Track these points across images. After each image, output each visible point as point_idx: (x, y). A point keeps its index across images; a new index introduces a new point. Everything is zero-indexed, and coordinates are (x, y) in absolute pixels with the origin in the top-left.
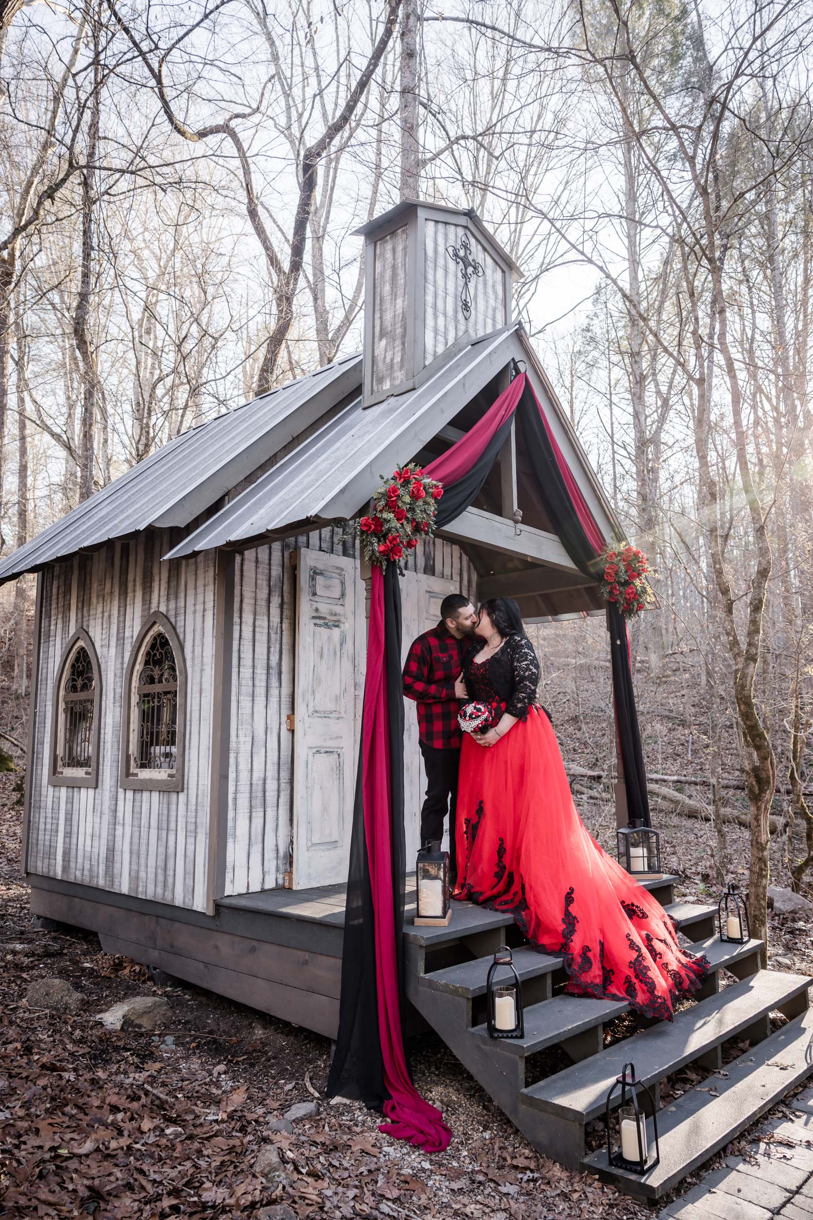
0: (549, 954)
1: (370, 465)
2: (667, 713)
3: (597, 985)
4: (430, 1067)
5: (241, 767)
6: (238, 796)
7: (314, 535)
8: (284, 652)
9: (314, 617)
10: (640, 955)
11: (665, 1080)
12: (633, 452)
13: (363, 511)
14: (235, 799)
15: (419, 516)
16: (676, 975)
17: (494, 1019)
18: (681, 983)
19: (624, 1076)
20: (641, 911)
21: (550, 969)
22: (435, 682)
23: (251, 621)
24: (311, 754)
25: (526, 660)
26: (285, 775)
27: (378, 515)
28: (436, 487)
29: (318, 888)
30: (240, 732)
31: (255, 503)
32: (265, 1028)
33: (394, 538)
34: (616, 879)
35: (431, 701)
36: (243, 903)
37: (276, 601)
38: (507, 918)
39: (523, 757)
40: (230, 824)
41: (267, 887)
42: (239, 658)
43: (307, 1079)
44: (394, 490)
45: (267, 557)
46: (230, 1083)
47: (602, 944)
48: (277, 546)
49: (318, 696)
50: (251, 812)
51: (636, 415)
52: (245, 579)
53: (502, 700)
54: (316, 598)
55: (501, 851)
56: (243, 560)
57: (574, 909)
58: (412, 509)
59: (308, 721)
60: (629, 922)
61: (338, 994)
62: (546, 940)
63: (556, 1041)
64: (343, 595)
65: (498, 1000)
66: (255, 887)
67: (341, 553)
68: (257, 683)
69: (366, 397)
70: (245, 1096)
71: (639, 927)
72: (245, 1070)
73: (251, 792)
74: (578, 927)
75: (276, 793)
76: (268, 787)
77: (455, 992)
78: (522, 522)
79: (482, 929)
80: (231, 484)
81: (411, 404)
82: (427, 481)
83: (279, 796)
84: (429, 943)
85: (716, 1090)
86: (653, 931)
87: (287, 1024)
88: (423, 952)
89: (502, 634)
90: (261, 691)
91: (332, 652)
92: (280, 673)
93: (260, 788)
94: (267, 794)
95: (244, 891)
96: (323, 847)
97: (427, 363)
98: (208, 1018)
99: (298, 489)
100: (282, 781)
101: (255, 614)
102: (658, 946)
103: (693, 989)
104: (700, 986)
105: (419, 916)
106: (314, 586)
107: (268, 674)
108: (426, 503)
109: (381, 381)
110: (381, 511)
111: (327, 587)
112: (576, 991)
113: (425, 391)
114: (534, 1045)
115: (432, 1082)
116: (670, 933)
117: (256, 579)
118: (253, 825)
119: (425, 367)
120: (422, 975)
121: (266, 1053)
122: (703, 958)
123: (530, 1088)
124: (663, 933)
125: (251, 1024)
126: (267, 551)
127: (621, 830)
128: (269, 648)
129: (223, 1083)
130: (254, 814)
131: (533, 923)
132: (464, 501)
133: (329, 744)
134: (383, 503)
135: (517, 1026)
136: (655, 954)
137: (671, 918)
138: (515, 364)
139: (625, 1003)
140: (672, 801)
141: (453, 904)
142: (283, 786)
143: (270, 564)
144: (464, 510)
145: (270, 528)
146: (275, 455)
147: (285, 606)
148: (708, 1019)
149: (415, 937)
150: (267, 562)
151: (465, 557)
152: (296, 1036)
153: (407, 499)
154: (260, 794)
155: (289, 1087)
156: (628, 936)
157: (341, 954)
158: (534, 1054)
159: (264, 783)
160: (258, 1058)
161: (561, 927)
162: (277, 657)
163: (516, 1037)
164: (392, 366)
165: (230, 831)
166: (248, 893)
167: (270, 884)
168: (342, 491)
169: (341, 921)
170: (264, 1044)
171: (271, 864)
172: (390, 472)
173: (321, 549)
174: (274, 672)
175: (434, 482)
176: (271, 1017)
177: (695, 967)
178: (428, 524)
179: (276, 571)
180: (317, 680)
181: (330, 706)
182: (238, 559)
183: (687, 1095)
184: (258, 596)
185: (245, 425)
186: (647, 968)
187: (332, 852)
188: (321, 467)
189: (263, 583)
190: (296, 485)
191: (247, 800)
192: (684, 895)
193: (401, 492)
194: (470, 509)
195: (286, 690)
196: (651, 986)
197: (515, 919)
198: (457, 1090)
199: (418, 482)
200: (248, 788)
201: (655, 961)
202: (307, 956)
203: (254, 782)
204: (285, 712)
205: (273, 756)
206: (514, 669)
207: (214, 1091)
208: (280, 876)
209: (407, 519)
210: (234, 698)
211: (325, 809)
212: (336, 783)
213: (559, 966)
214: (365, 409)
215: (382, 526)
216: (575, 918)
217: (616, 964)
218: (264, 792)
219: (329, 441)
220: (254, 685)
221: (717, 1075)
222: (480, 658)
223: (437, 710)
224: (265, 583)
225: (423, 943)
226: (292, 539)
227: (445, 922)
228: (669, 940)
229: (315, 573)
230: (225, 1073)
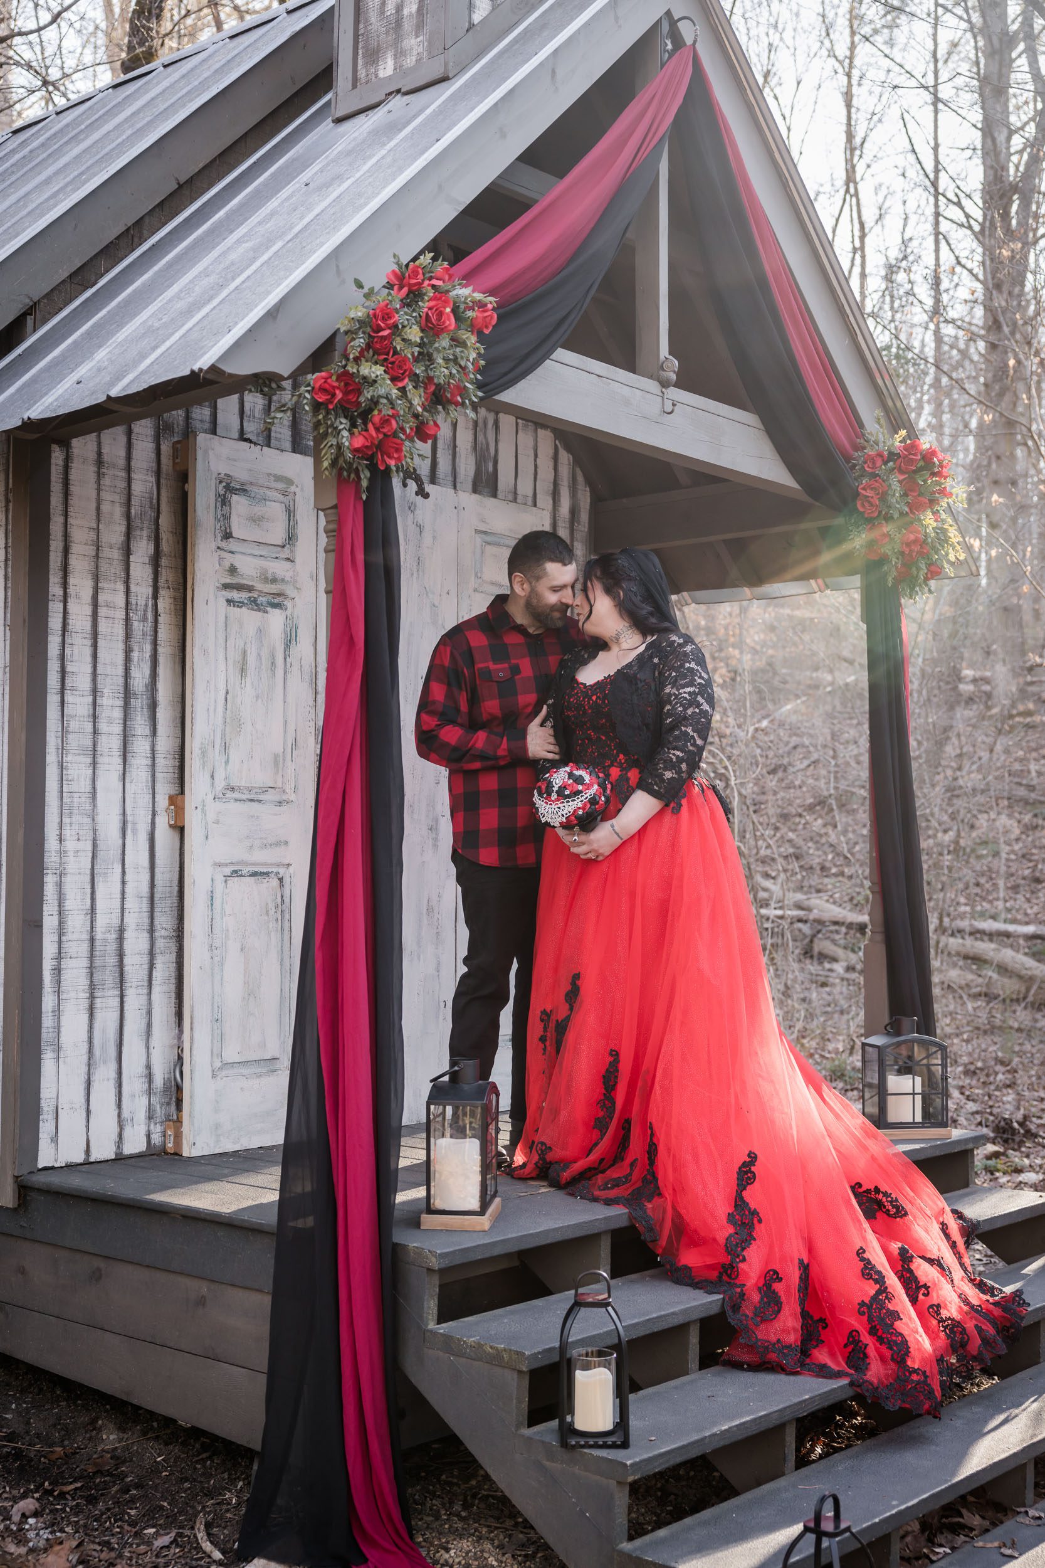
0: (696, 1285)
1: (336, 254)
2: (1022, 792)
3: (789, 1347)
4: (451, 1502)
5: (69, 905)
6: (65, 964)
7: (228, 406)
8: (161, 659)
9: (226, 586)
10: (883, 1290)
11: (916, 1526)
12: (978, 214)
13: (320, 357)
14: (58, 971)
15: (442, 372)
16: (954, 1328)
17: (572, 1411)
18: (963, 1345)
19: (818, 1518)
20: (894, 1202)
21: (696, 1316)
22: (483, 726)
23: (87, 593)
24: (219, 878)
25: (691, 684)
26: (164, 921)
27: (352, 369)
28: (481, 305)
29: (235, 1154)
30: (67, 832)
31: (88, 333)
32: (122, 1429)
33: (386, 421)
34: (845, 1138)
35: (477, 765)
36: (76, 1182)
37: (142, 550)
38: (614, 1214)
39: (667, 884)
40: (47, 1021)
41: (129, 1149)
42: (63, 673)
43: (200, 1526)
44: (386, 314)
45: (122, 453)
46: (46, 1534)
47: (805, 1268)
48: (144, 429)
49: (234, 755)
50: (92, 998)
51: (988, 129)
52: (74, 501)
53: (635, 763)
54: (232, 545)
55: (608, 1079)
56: (67, 459)
57: (754, 1196)
58: (425, 356)
59: (213, 808)
60: (866, 1225)
61: (263, 1364)
62: (691, 1258)
63: (694, 1453)
64: (291, 537)
65: (580, 1375)
66: (103, 1151)
67: (288, 445)
68: (103, 726)
69: (342, 96)
70: (74, 1558)
71: (885, 1234)
72: (77, 1509)
73: (92, 957)
74: (760, 1230)
75: (146, 959)
76: (128, 946)
77: (495, 1359)
78: (676, 385)
79: (559, 1237)
80: (39, 288)
81: (436, 114)
82: (463, 292)
83: (151, 966)
84: (445, 1263)
85: (1013, 1545)
86: (916, 1243)
87: (169, 1422)
88: (436, 1280)
89: (641, 625)
90: (110, 743)
91: (265, 661)
92: (153, 706)
93: (112, 948)
94: (127, 960)
95: (79, 1158)
96: (246, 1071)
97: (477, 18)
98: (7, 1410)
99: (180, 305)
100: (160, 933)
101: (96, 578)
102: (924, 1271)
103: (987, 1356)
104: (1003, 1349)
105: (430, 1211)
106: (227, 518)
107: (126, 708)
108: (457, 342)
109: (374, 56)
110: (357, 360)
111: (256, 520)
112: (746, 1358)
113: (466, 85)
114: (650, 1460)
115: (453, 1531)
116: (953, 1246)
117: (99, 501)
118: (97, 1025)
119: (472, 26)
120: (432, 1325)
121: (122, 1477)
122: (1018, 1294)
123: (638, 1542)
124: (937, 1246)
125: (94, 1421)
126: (123, 439)
127: (873, 1040)
128: (128, 651)
129: (31, 1535)
130: (98, 1003)
131: (668, 1225)
132: (548, 337)
133: (262, 857)
134: (360, 341)
135: (617, 1426)
136: (914, 1287)
137: (959, 1215)
138: (673, 23)
139: (844, 1382)
140: (1020, 977)
141: (507, 1186)
142: (160, 944)
143: (128, 469)
144: (547, 356)
145: (114, 393)
146: (139, 222)
147: (164, 561)
148: (1016, 1411)
149: (419, 1251)
150: (122, 462)
151: (565, 457)
152: (184, 1444)
153: (414, 334)
154: (112, 961)
155: (164, 1540)
156: (860, 1252)
157: (269, 1285)
158: (647, 1478)
159: (121, 939)
160: (106, 1486)
161: (723, 1231)
162: (147, 671)
163: (614, 1446)
164: (398, 24)
165: (46, 1035)
166: (87, 1163)
167: (135, 1144)
168: (272, 314)
169: (271, 1219)
170: (118, 1460)
171: (137, 1105)
172: (377, 275)
173: (243, 438)
174: (139, 704)
175: (478, 296)
176: (137, 1408)
177: (997, 1312)
178: (462, 391)
179: (143, 484)
180: (233, 722)
181: (260, 776)
182: (57, 456)
183: (957, 1555)
184: (105, 539)
185: (76, 151)
186: (896, 1316)
187: (265, 1081)
188: (233, 256)
189: (114, 510)
190: (178, 296)
191: (84, 972)
192: (1018, 1171)
193: (402, 317)
194: (561, 354)
195: (165, 742)
196: (899, 1350)
197: (631, 1217)
198: (501, 1547)
199: (441, 295)
200: (84, 948)
201: (914, 1301)
202: (204, 1288)
203: (99, 936)
204: (164, 790)
205: (138, 882)
206: (661, 701)
207: (12, 1548)
208: (157, 1130)
209: (415, 377)
210: (51, 758)
211: (251, 993)
212: (275, 938)
213: (715, 1310)
214: (339, 121)
215: (359, 392)
216: (755, 1213)
217: (832, 1309)
218: (121, 955)
219: (257, 191)
220: (95, 732)
221: (1020, 1519)
222: (591, 674)
223: (489, 783)
224: (118, 511)
225: (434, 1263)
226: (178, 415)
227: (484, 1222)
228: (949, 1258)
229: (229, 489)
230: (36, 1514)
